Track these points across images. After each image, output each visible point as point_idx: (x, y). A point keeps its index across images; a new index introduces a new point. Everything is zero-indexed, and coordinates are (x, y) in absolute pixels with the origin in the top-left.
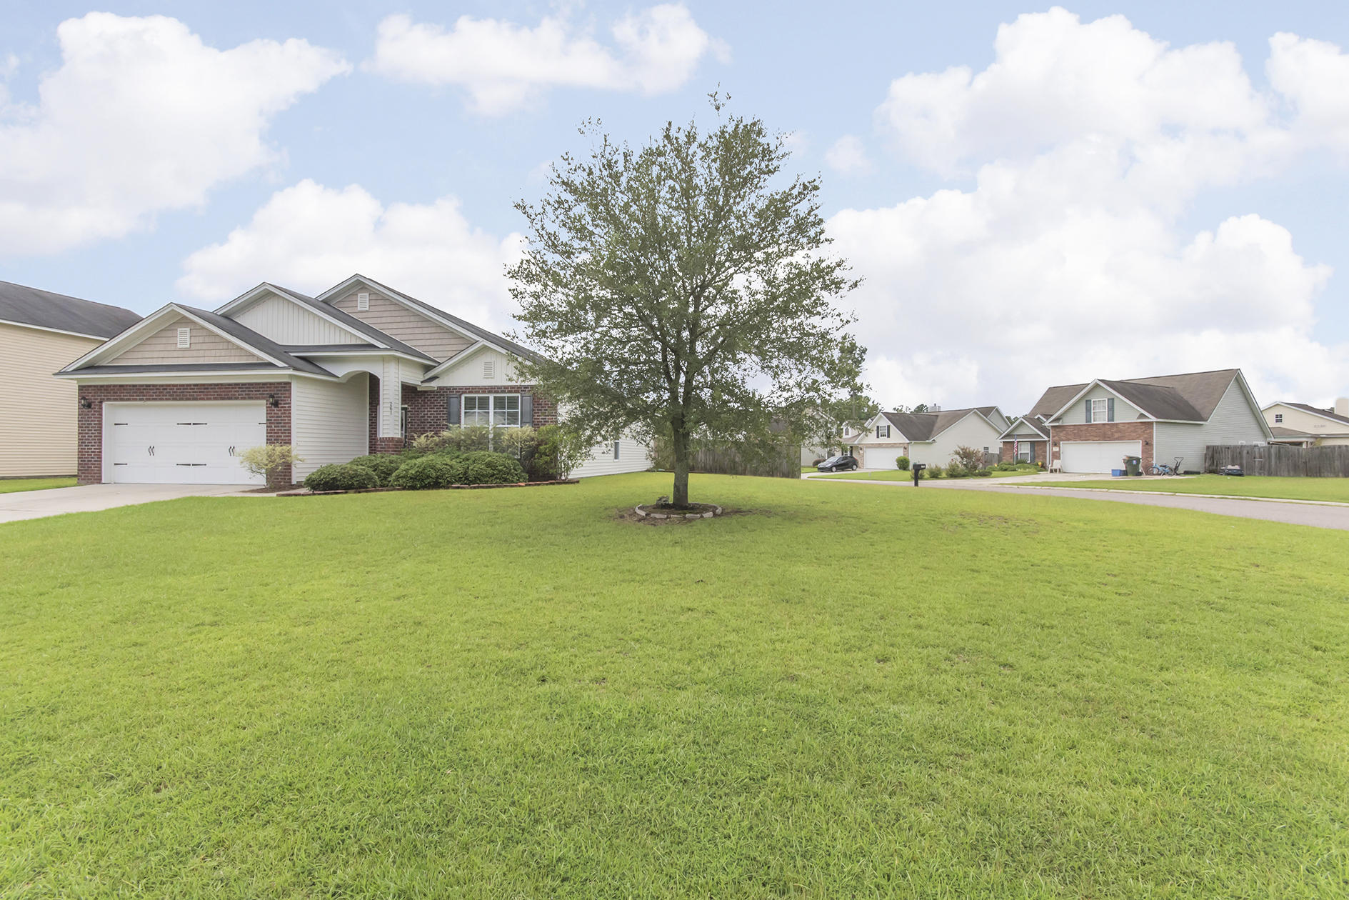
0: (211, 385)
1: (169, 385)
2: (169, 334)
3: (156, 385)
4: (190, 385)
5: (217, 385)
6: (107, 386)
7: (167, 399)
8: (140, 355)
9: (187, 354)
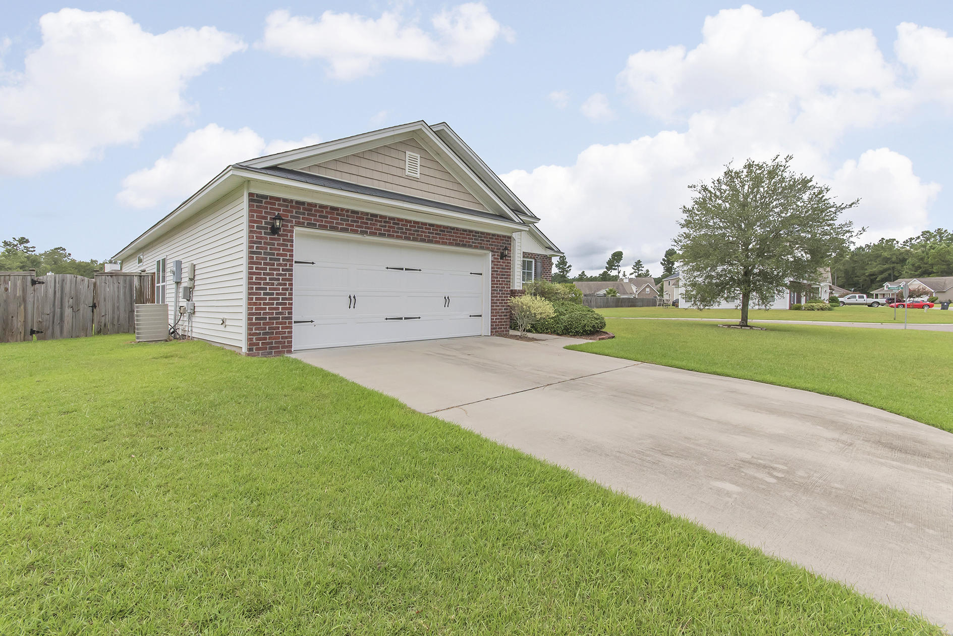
0: (447, 227)
1: (402, 220)
2: (394, 154)
3: (385, 217)
4: (425, 224)
5: (453, 229)
6: (310, 204)
7: (398, 237)
8: (353, 170)
9: (414, 185)
